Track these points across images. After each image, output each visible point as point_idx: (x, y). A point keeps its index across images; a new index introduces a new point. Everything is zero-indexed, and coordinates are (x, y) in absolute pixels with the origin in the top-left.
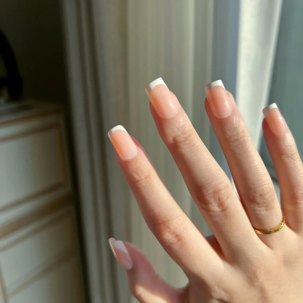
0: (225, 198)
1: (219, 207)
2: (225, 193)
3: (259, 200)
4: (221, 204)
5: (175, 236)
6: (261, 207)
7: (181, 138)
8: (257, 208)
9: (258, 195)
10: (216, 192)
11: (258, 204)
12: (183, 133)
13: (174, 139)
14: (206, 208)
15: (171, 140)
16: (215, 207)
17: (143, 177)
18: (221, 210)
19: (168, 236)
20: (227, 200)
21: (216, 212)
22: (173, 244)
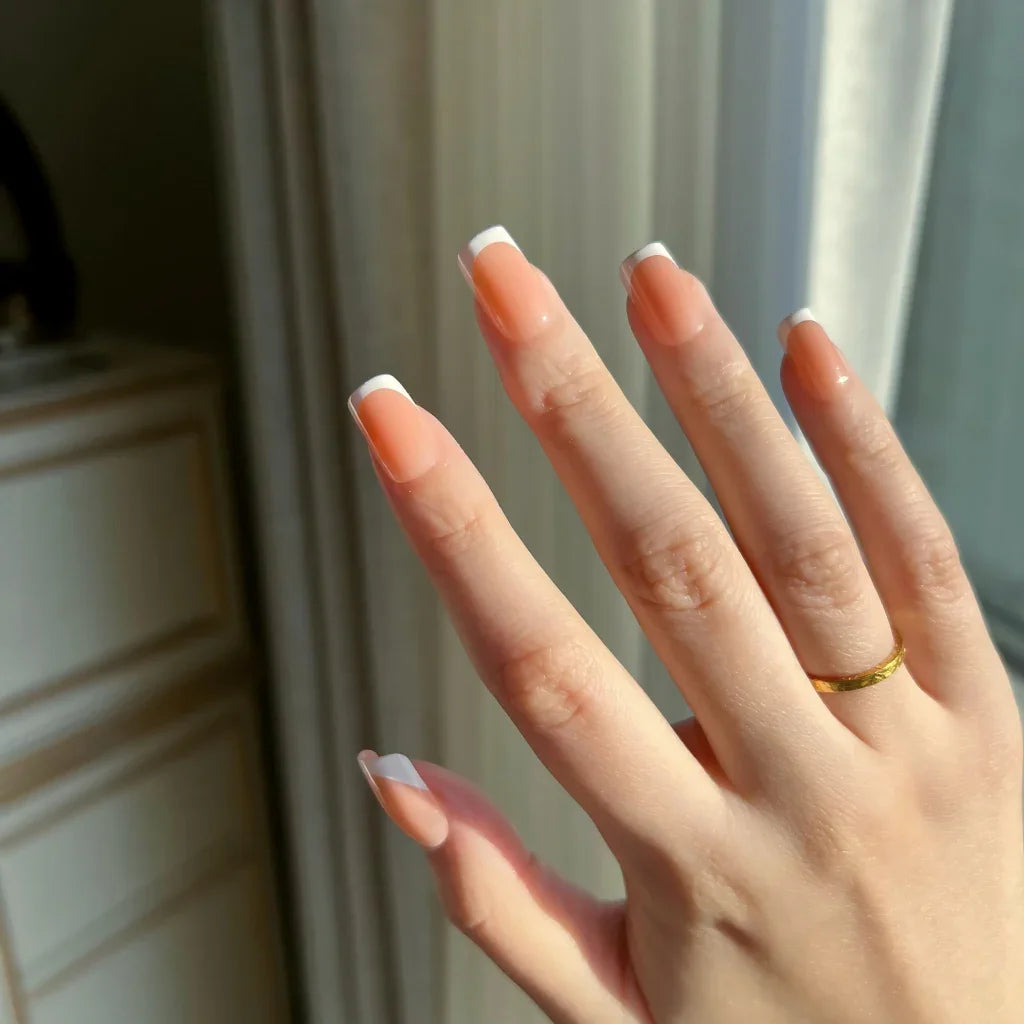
0: (707, 565)
1: (690, 593)
2: (704, 549)
3: (807, 569)
4: (696, 584)
5: (564, 697)
6: (819, 594)
7: (569, 396)
8: (808, 598)
9: (804, 553)
10: (678, 548)
11: (809, 583)
12: (575, 380)
13: (548, 400)
14: (652, 599)
15: (538, 402)
16: (677, 594)
17: (460, 526)
18: (698, 602)
19: (544, 700)
20: (712, 569)
21: (682, 610)
22: (560, 725)
